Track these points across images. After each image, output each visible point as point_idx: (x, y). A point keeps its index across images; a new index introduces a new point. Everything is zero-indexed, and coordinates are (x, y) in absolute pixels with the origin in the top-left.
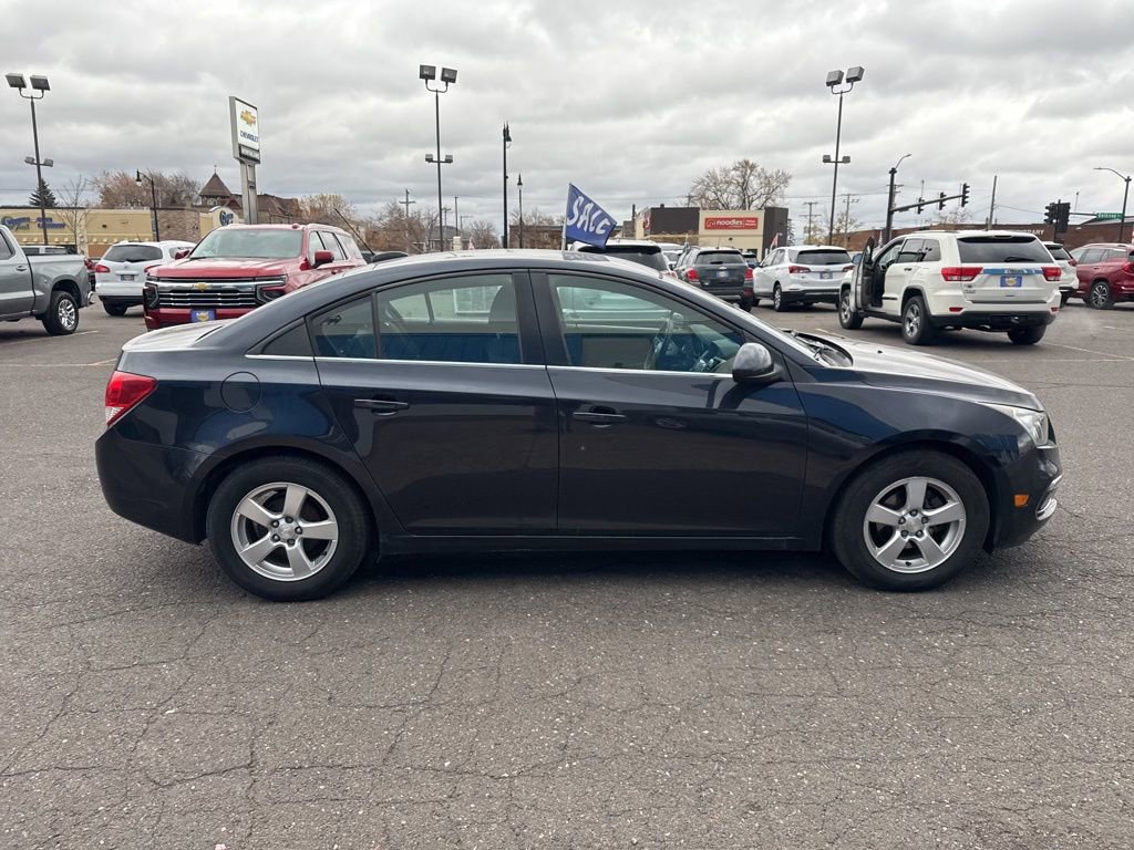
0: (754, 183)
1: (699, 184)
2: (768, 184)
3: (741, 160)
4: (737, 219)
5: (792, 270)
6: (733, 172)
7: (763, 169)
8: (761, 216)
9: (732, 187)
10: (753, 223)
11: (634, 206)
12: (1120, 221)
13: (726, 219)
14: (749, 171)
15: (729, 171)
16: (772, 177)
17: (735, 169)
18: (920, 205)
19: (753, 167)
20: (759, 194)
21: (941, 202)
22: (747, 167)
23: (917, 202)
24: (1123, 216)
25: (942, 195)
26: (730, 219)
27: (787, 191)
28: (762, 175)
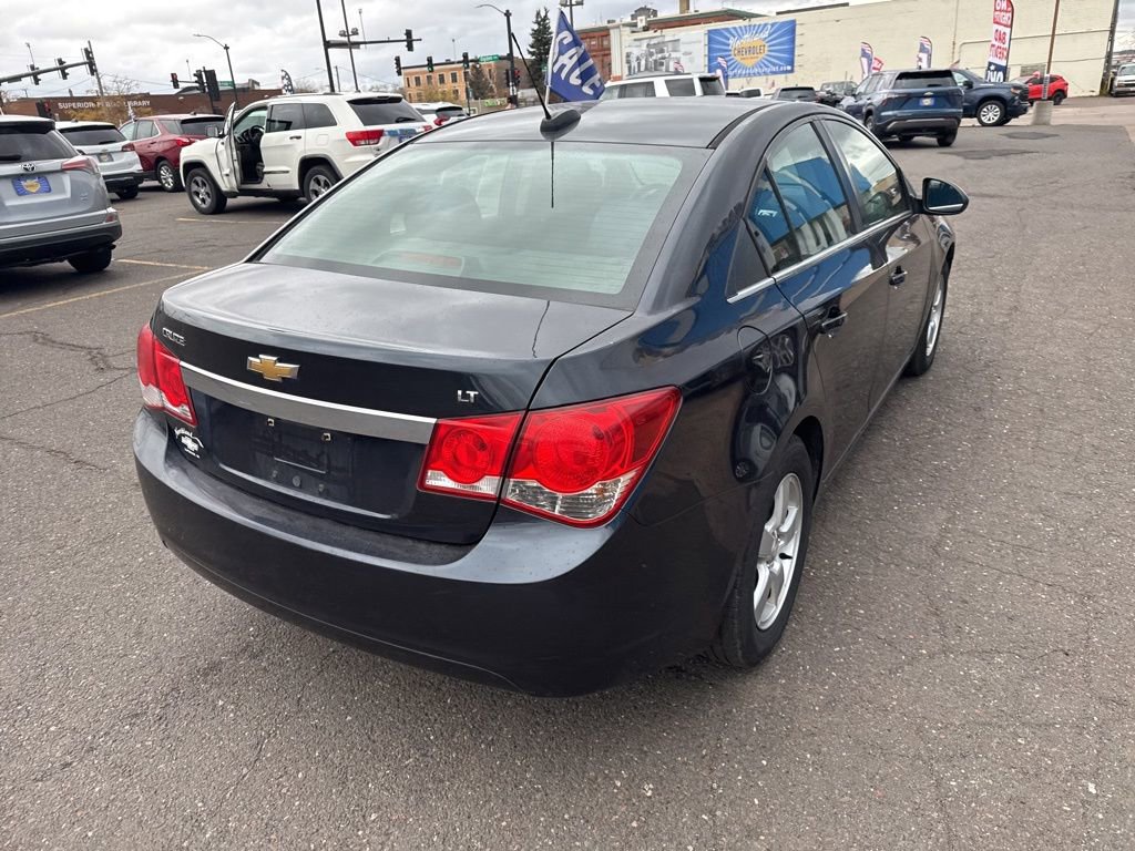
21: (63, 69)
24: (233, 83)
25: (60, 62)
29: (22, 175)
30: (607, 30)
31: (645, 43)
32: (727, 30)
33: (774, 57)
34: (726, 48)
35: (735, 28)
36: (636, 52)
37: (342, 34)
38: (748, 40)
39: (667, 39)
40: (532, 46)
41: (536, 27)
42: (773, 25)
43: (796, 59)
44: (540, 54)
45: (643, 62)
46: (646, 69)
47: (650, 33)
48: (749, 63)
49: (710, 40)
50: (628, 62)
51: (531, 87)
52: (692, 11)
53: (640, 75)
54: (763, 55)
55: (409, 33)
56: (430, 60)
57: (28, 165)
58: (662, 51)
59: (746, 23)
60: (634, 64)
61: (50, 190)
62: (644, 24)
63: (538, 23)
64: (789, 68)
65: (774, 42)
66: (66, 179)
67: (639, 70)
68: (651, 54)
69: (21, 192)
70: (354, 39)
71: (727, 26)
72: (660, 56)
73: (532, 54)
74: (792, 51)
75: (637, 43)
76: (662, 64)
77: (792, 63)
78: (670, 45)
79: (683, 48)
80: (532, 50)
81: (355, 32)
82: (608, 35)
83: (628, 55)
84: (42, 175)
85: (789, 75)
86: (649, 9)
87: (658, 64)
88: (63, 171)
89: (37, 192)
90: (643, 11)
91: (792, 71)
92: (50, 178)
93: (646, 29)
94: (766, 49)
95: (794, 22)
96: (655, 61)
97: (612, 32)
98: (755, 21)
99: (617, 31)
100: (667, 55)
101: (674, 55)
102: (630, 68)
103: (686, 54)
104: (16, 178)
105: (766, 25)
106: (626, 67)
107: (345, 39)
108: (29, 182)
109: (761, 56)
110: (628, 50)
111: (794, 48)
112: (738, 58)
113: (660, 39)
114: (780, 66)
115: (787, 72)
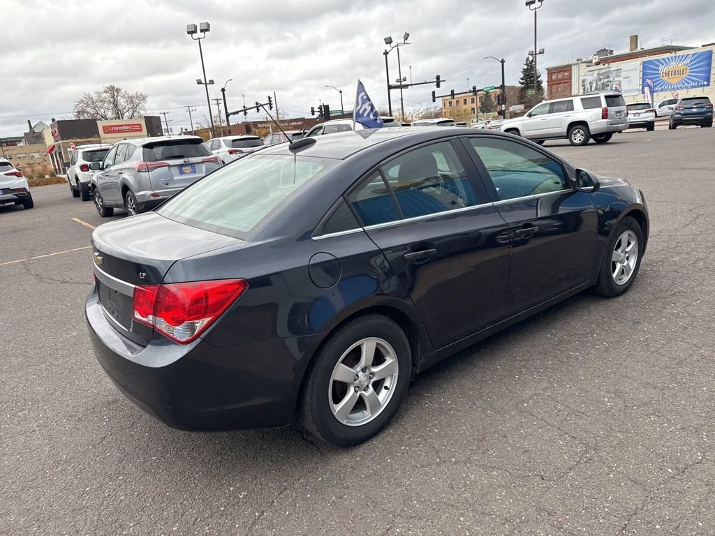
0: (122, 102)
1: (80, 103)
2: (132, 102)
3: (108, 85)
4: (126, 125)
5: (231, 152)
6: (104, 94)
7: (126, 92)
8: (143, 122)
9: (106, 105)
10: (138, 128)
11: (29, 121)
12: (341, 114)
13: (118, 126)
14: (116, 94)
15: (102, 93)
16: (134, 97)
17: (105, 92)
18: (245, 110)
19: (118, 90)
20: (127, 108)
21: (258, 108)
22: (113, 91)
23: (243, 109)
24: (342, 111)
25: (257, 103)
26: (122, 126)
27: (146, 106)
28: (126, 95)
29: (183, 165)
30: (570, 66)
31: (596, 73)
32: (657, 60)
33: (694, 76)
34: (657, 72)
35: (664, 59)
36: (589, 79)
37: (398, 81)
38: (673, 66)
39: (612, 69)
40: (522, 79)
41: (526, 67)
42: (693, 55)
43: (712, 76)
44: (527, 83)
45: (594, 85)
46: (596, 89)
47: (601, 66)
48: (674, 81)
49: (644, 68)
50: (583, 85)
51: (520, 104)
52: (639, 49)
53: (591, 93)
54: (684, 76)
55: (438, 78)
56: (452, 92)
57: (186, 160)
58: (608, 77)
59: (673, 54)
60: (588, 86)
61: (195, 172)
62: (597, 60)
63: (527, 64)
64: (706, 83)
65: (694, 66)
66: (204, 167)
67: (591, 90)
68: (600, 80)
69: (182, 173)
70: (403, 83)
71: (658, 58)
72: (606, 80)
73: (522, 83)
74: (709, 72)
75: (591, 73)
76: (608, 85)
77: (708, 79)
78: (614, 73)
79: (623, 74)
80: (521, 81)
81: (405, 80)
82: (571, 70)
83: (584, 81)
84: (192, 165)
85: (706, 88)
86: (607, 50)
87: (604, 86)
88: (203, 162)
89: (190, 173)
90: (603, 51)
91: (708, 85)
92: (196, 166)
93: (597, 64)
94: (688, 71)
95: (711, 51)
96: (603, 84)
97: (573, 67)
98: (680, 53)
99: (576, 67)
100: (612, 79)
101: (617, 79)
102: (584, 89)
103: (625, 78)
104: (181, 166)
105: (688, 55)
106: (581, 88)
107: (399, 84)
108: (186, 168)
109: (683, 76)
110: (584, 78)
111: (710, 69)
112: (665, 78)
113: (607, 70)
114: (698, 82)
115: (704, 85)
